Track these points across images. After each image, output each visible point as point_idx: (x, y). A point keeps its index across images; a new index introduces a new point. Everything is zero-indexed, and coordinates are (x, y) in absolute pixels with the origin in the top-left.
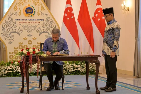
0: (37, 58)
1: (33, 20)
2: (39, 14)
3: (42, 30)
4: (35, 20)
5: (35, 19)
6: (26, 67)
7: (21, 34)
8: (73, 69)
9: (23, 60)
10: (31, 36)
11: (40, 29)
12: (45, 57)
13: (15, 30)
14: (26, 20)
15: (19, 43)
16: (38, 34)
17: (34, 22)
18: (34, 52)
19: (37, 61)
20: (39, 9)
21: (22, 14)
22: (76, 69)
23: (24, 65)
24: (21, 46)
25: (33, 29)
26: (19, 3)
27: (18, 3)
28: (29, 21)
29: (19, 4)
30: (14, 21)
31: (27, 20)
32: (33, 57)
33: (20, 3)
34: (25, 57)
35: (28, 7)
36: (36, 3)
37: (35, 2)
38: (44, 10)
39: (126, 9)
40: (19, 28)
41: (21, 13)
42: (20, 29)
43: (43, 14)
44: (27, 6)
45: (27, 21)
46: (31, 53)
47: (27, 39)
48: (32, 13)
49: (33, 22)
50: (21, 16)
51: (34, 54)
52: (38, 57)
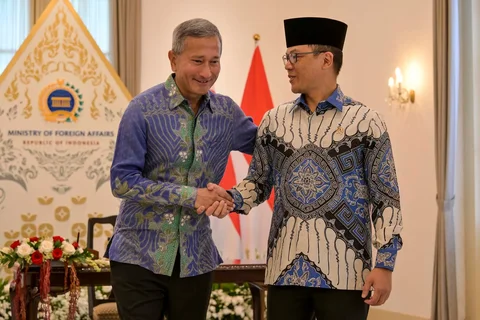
0: (69, 274)
1: (75, 134)
2: (97, 114)
3: (105, 169)
4: (82, 134)
5: (80, 130)
6: (28, 307)
7: (30, 183)
8: (217, 311)
9: (18, 281)
10: (67, 189)
11: (99, 168)
12: (99, 270)
13: (7, 171)
14: (50, 133)
15: (24, 218)
16: (93, 183)
17: (79, 143)
18: (57, 250)
19: (69, 283)
20: (96, 96)
21: (36, 111)
22: (227, 311)
23: (22, 299)
24: (29, 228)
25: (72, 165)
26: (24, 72)
27: (22, 75)
28: (59, 138)
29: (24, 79)
30: (6, 137)
31: (54, 133)
32: (54, 269)
33: (30, 73)
34: (23, 271)
35: (58, 87)
36: (85, 73)
37: (82, 70)
38: (115, 98)
39: (405, 96)
40: (24, 164)
41: (30, 109)
42: (28, 166)
43: (111, 112)
44: (53, 85)
45: (54, 138)
46: (48, 257)
47: (50, 201)
48: (70, 109)
49: (75, 143)
50: (30, 119)
51: (56, 259)
52: (73, 271)
